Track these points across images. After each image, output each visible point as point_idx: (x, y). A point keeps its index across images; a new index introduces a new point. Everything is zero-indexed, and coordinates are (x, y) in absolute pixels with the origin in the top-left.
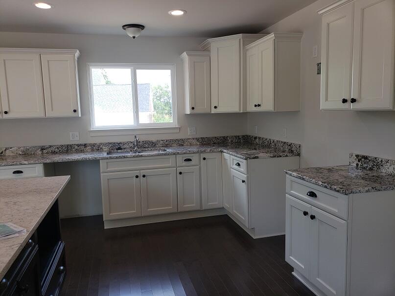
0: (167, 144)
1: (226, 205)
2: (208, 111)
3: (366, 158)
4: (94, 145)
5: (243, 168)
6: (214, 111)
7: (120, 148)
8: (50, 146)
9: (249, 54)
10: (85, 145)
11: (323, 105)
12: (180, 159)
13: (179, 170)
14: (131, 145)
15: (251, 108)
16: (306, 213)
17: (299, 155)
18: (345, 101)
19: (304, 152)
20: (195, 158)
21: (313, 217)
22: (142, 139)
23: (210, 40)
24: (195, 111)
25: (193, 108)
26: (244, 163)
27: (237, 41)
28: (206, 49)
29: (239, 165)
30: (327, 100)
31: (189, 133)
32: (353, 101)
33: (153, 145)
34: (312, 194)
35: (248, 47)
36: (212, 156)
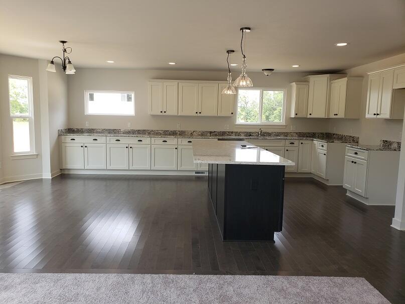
0: (278, 134)
1: (313, 171)
2: (305, 116)
3: (386, 141)
4: (237, 132)
5: (325, 148)
6: (309, 116)
7: (250, 135)
8: (215, 132)
9: (332, 85)
10: (232, 132)
11: (367, 116)
12: (288, 142)
13: (286, 148)
14: (257, 134)
15: (332, 116)
16: (352, 162)
17: (357, 142)
18: (375, 114)
19: (360, 142)
20: (296, 143)
21: (355, 163)
22: (264, 131)
23: (309, 76)
24: (297, 116)
25: (296, 114)
26: (325, 145)
27: (326, 78)
28: (307, 81)
29: (323, 146)
30: (368, 113)
31: (291, 129)
32: (378, 114)
33: (269, 134)
34: (356, 153)
35: (332, 82)
36: (307, 142)
